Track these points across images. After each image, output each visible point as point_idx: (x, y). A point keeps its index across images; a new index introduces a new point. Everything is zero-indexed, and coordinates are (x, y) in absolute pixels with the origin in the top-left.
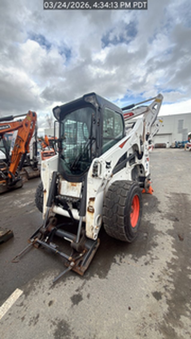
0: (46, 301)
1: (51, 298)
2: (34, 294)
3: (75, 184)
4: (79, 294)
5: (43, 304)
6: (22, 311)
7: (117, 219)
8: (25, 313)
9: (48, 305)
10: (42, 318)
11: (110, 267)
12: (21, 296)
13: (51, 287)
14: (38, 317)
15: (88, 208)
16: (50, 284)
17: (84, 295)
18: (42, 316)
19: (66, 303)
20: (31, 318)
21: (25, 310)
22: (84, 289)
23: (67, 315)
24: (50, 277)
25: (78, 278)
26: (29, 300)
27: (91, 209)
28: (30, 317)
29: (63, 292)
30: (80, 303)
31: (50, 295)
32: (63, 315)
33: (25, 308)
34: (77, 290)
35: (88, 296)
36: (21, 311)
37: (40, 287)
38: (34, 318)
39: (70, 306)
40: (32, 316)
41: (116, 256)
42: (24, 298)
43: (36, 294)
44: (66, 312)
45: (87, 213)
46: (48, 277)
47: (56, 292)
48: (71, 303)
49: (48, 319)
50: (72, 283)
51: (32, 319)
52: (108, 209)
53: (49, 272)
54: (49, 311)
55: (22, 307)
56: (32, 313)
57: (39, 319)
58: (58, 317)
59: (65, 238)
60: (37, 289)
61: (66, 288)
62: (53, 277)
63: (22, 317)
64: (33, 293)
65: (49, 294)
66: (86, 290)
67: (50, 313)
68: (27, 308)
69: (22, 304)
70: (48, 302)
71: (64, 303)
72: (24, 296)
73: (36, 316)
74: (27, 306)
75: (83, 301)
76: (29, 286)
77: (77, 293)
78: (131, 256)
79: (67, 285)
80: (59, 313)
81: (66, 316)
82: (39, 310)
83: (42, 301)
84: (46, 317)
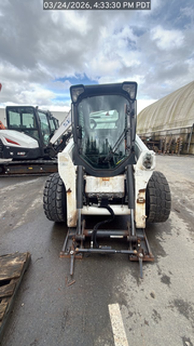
0: (147, 296)
1: (148, 291)
2: (130, 298)
3: (107, 178)
4: (163, 275)
5: (147, 300)
6: (139, 318)
7: (166, 204)
8: (142, 318)
9: (152, 298)
10: (159, 309)
11: (161, 247)
12: (121, 309)
13: (138, 283)
14: (156, 312)
15: (138, 200)
16: (134, 282)
17: (168, 275)
18: (158, 309)
19: (163, 288)
20: (152, 318)
21: (140, 316)
22: (162, 270)
23: (173, 294)
24: (127, 276)
25: (150, 265)
26: (133, 306)
27: (141, 201)
28: (150, 317)
29: (151, 282)
30: (171, 281)
31: (145, 290)
32: (170, 297)
33: (138, 315)
34: (159, 274)
35: (171, 273)
36: (136, 320)
37: (128, 290)
38: (153, 315)
39: (168, 287)
40: (151, 315)
41: (156, 236)
42: (125, 307)
43: (132, 297)
44: (170, 293)
45: (137, 204)
46: (125, 278)
47: (146, 285)
48: (165, 286)
49: (164, 308)
50: (150, 271)
51: (154, 317)
52: (156, 197)
53: (121, 273)
54: (158, 301)
55: (134, 315)
56: (148, 313)
57: (158, 312)
58: (169, 301)
59: (112, 236)
60: (128, 293)
61: (150, 277)
62: (130, 275)
63: (143, 322)
64: (128, 298)
65: (143, 290)
66: (165, 270)
67: (161, 302)
68: (139, 313)
69: (131, 314)
70: (150, 296)
71: (161, 288)
72: (123, 306)
73: (153, 313)
74: (137, 312)
75: (171, 278)
76: (117, 295)
77: (161, 276)
78: (164, 233)
79: (148, 275)
80: (166, 297)
81: (173, 296)
82: (150, 307)
83: (144, 299)
84: (161, 308)
